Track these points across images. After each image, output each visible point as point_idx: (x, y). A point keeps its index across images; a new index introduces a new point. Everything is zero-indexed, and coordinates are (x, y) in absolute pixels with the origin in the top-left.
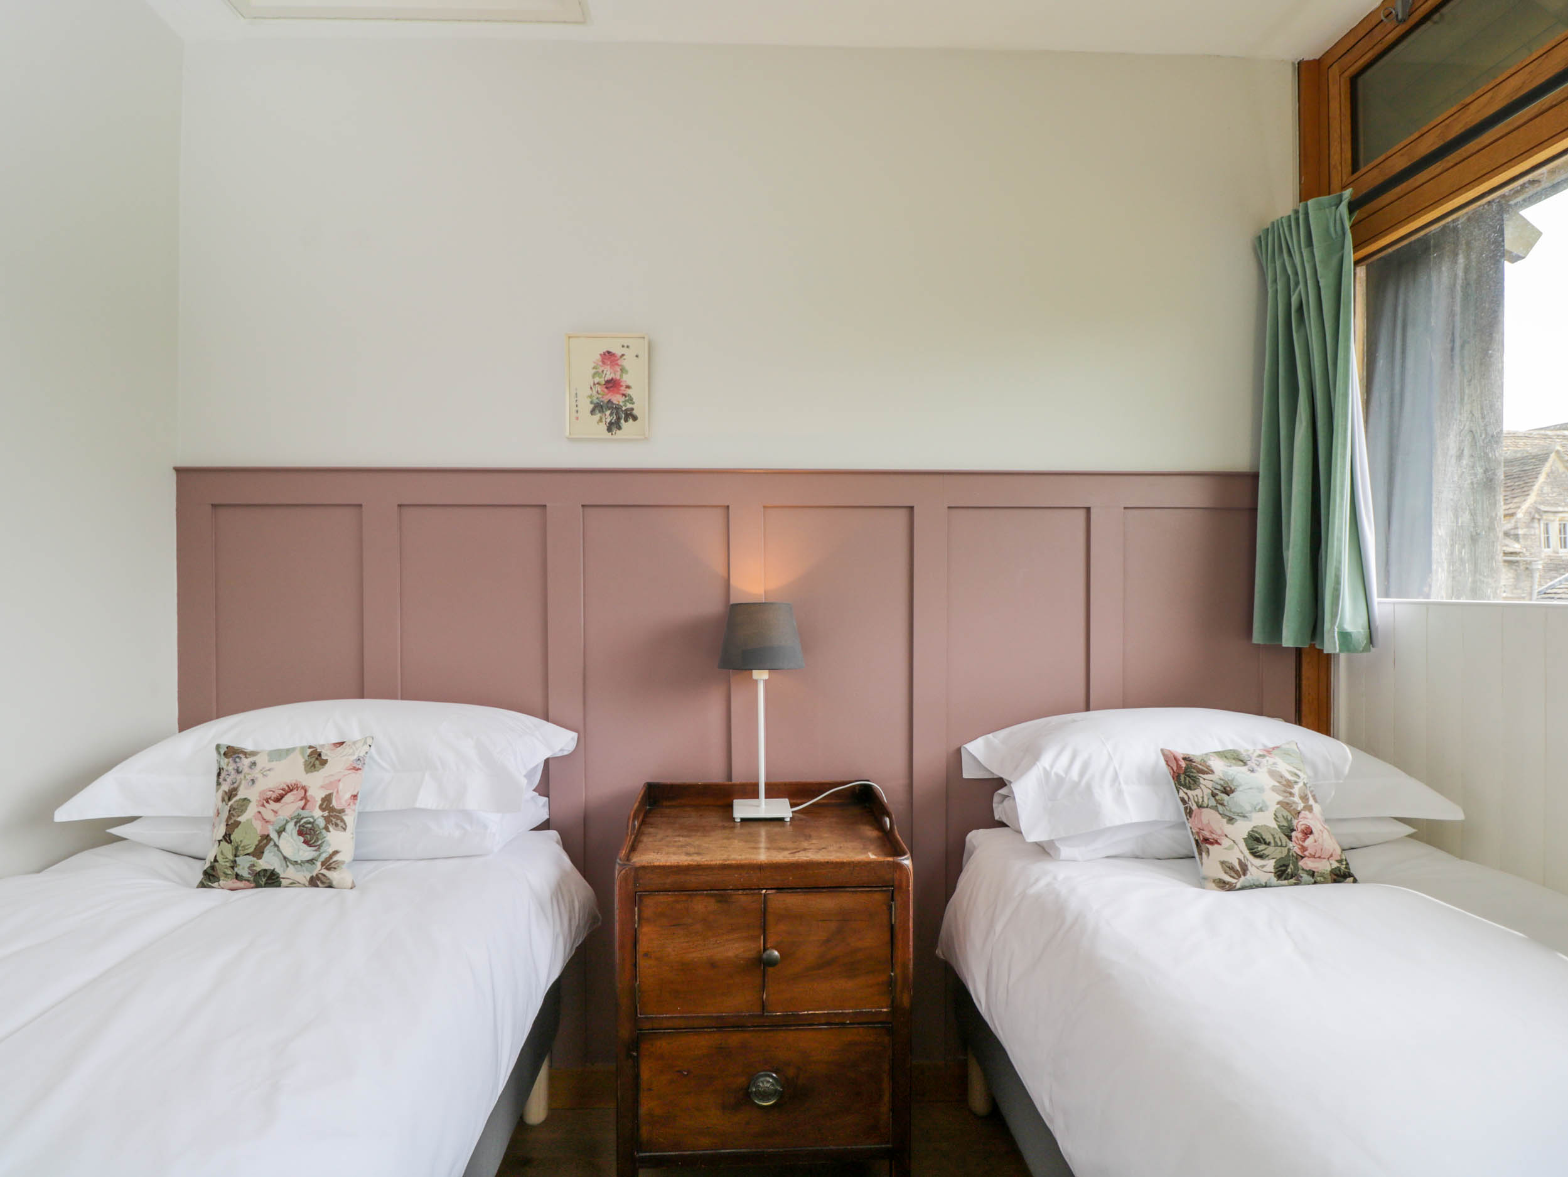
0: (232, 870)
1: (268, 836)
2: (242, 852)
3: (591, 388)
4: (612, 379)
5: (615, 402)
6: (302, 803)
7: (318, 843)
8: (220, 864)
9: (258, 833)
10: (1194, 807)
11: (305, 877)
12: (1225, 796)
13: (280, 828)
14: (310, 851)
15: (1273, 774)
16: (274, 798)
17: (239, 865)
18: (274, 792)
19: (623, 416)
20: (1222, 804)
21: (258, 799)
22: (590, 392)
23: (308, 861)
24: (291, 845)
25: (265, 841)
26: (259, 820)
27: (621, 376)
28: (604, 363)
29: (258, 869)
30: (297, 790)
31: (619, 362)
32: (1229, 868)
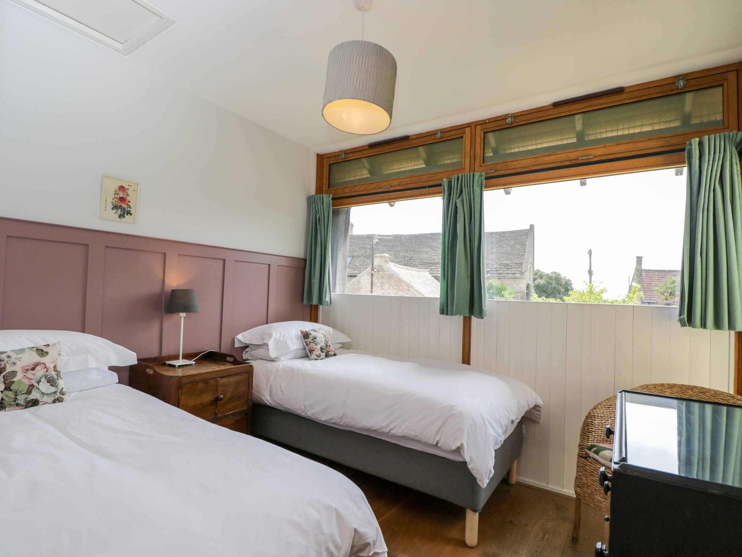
0: (14, 402)
1: (33, 385)
2: (19, 393)
3: (113, 199)
4: (123, 197)
5: (123, 206)
6: (45, 370)
7: (56, 385)
8: (6, 401)
9: (27, 384)
10: (309, 343)
11: (51, 400)
12: (315, 340)
13: (38, 381)
14: (54, 388)
15: (322, 334)
16: (31, 369)
17: (19, 399)
18: (29, 366)
19: (126, 213)
20: (315, 342)
21: (22, 370)
22: (112, 201)
23: (53, 393)
24: (44, 387)
25: (31, 387)
26: (26, 378)
27: (127, 197)
28: (119, 190)
29: (29, 400)
30: (41, 365)
31: (127, 191)
32: (317, 356)
